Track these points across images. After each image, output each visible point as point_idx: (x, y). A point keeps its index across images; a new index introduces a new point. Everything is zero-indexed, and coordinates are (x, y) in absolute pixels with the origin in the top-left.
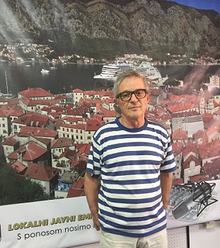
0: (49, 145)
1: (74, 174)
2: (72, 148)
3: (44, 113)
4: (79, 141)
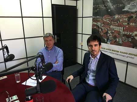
0: (108, 30)
1: (112, 38)
2: (113, 31)
3: (108, 21)
4: (115, 29)
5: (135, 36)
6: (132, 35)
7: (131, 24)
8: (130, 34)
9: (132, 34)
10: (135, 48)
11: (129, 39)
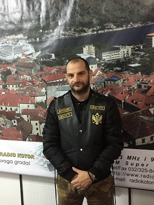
5: (23, 114)
6: (17, 112)
7: (11, 87)
8: (11, 109)
9: (17, 109)
10: (27, 139)
11: (13, 121)
